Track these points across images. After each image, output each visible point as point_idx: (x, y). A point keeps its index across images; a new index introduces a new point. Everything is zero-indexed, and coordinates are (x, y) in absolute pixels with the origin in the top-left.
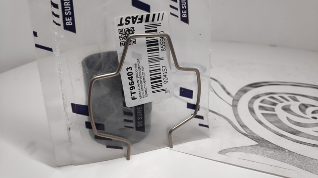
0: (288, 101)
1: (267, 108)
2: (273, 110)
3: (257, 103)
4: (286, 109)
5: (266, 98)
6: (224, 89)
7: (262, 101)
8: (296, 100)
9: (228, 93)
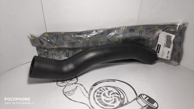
0: (105, 90)
1: (99, 96)
2: (100, 96)
3: (96, 94)
4: (104, 95)
5: (98, 91)
6: (85, 90)
7: (97, 93)
8: (107, 90)
9: (87, 92)
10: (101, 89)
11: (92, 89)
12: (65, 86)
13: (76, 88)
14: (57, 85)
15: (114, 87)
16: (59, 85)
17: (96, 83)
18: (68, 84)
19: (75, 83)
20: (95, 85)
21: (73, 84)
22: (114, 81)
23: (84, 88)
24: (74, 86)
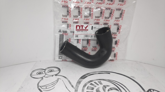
0: (98, 85)
4: (98, 91)
5: (89, 85)
9: (72, 86)
10: (93, 83)
11: (79, 82)
12: (42, 78)
13: (57, 81)
14: (31, 76)
15: (109, 81)
16: (33, 76)
17: (84, 75)
18: (46, 76)
19: (56, 75)
20: (83, 77)
21: (53, 76)
22: (109, 73)
23: (69, 81)
24: (55, 78)
